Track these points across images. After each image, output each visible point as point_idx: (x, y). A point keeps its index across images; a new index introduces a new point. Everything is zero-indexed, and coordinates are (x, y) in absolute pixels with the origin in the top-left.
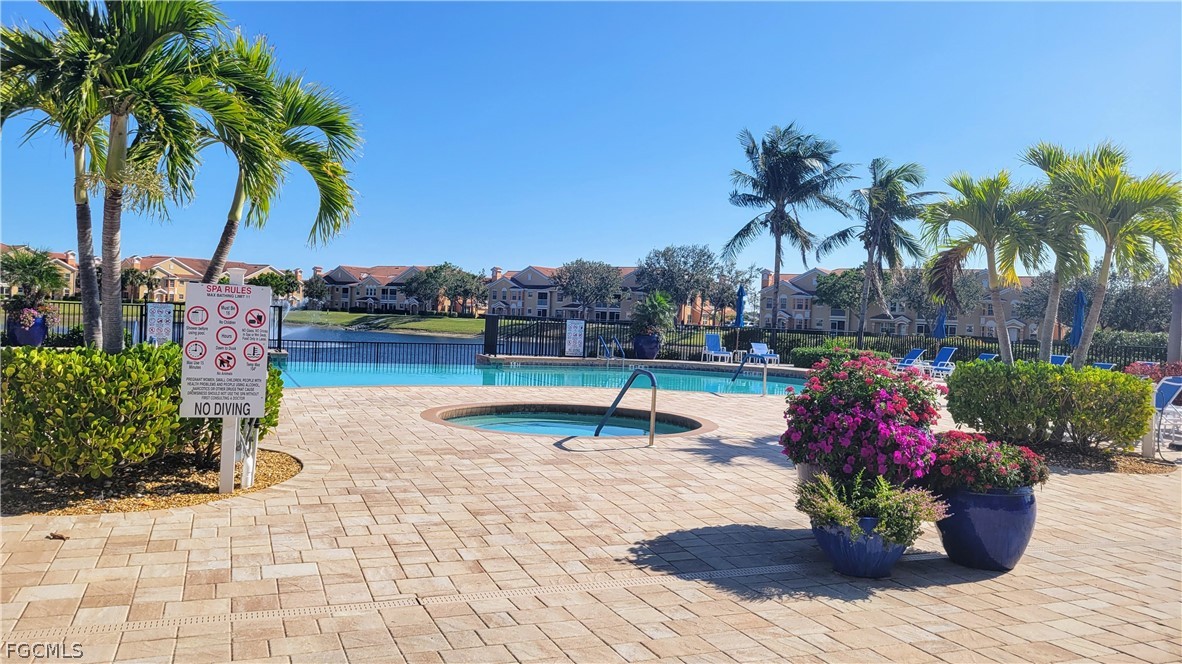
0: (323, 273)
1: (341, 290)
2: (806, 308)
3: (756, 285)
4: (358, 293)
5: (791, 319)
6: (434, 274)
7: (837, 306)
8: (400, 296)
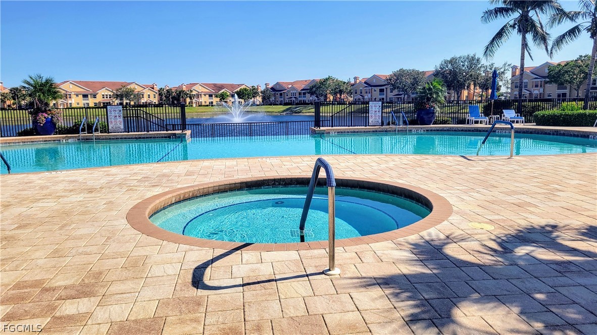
0: (270, 86)
1: (279, 94)
2: (541, 87)
3: (508, 75)
4: (287, 95)
5: (531, 94)
6: (323, 82)
7: (562, 84)
8: (308, 95)
